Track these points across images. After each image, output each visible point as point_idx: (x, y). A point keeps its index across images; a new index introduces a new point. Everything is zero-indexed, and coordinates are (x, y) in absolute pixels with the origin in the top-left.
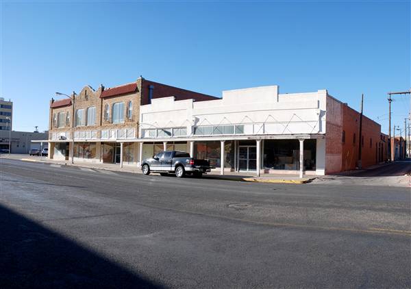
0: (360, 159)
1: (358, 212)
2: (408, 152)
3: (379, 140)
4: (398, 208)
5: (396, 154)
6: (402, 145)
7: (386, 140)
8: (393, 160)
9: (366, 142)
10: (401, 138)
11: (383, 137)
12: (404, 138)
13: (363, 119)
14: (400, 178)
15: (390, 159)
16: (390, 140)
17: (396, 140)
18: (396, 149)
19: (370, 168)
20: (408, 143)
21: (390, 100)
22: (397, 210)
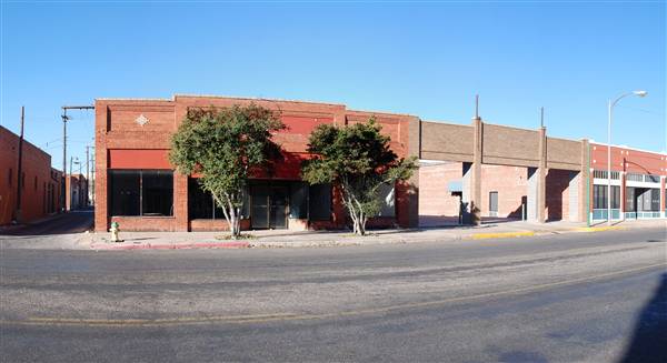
0: (18, 208)
1: (12, 292)
2: (90, 197)
3: (48, 179)
4: (72, 283)
5: (73, 200)
6: (83, 187)
7: (58, 178)
8: (68, 209)
9: (29, 181)
10: (81, 176)
11: (54, 173)
12: (85, 176)
13: (24, 146)
14: (79, 236)
15: (65, 207)
16: (64, 178)
17: (73, 179)
18: (74, 193)
19: (34, 223)
20: (91, 184)
21: (65, 117)
22: (72, 285)
